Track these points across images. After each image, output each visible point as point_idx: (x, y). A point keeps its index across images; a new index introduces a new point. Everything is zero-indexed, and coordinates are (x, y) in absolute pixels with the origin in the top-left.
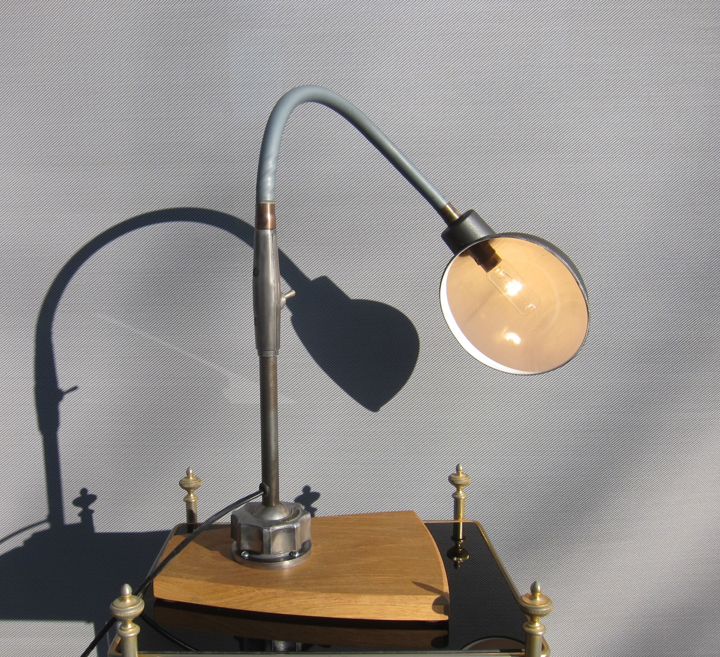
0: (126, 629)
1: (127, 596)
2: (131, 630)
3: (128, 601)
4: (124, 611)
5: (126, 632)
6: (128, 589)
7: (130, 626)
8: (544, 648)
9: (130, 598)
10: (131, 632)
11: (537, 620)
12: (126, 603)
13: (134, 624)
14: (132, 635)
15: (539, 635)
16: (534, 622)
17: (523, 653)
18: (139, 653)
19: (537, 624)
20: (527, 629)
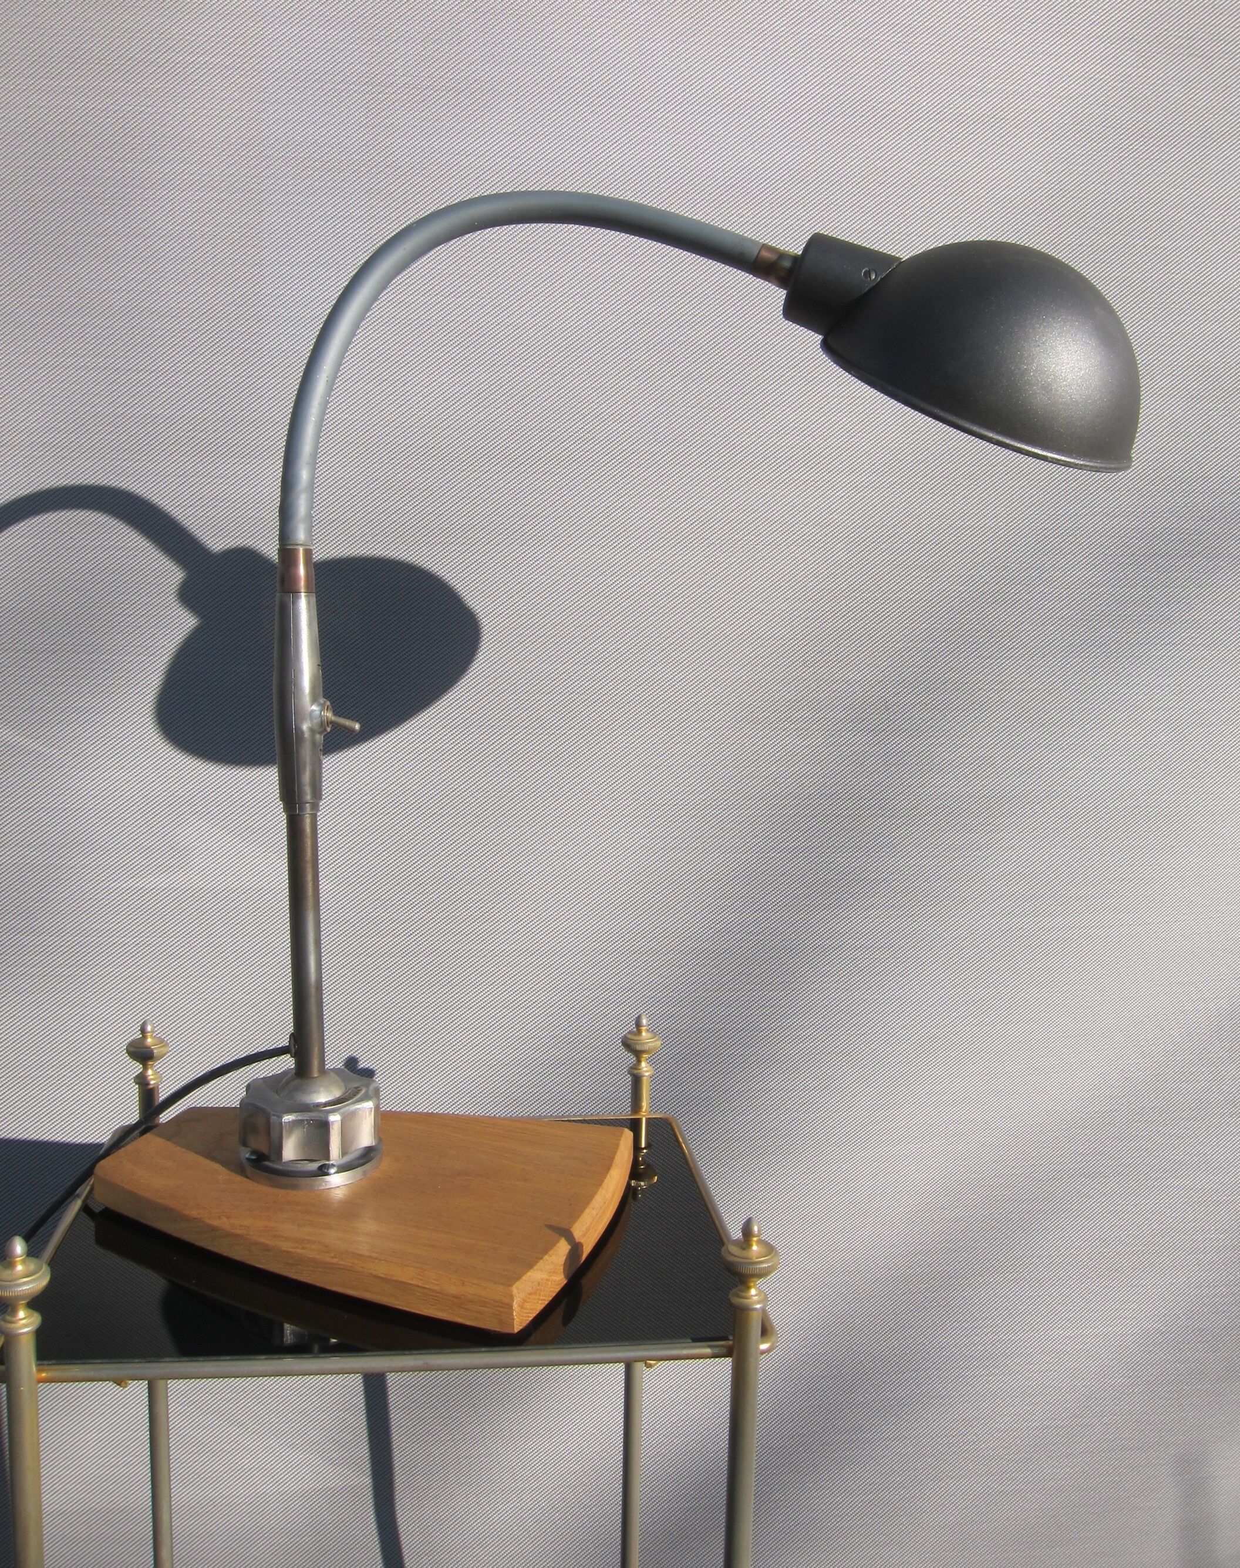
0: (14, 1319)
1: (18, 1259)
2: (23, 1322)
3: (20, 1268)
4: (10, 1286)
5: (13, 1325)
6: (19, 1247)
7: (21, 1314)
8: (766, 1331)
9: (23, 1262)
10: (26, 1326)
11: (752, 1284)
12: (14, 1272)
13: (31, 1311)
14: (26, 1330)
15: (756, 1309)
16: (749, 1288)
17: (731, 1343)
18: (38, 1365)
19: (753, 1292)
20: (736, 1301)
